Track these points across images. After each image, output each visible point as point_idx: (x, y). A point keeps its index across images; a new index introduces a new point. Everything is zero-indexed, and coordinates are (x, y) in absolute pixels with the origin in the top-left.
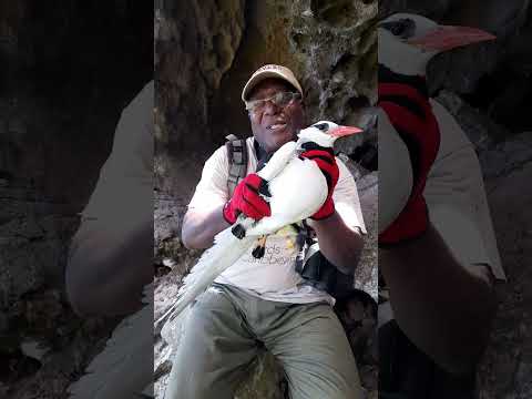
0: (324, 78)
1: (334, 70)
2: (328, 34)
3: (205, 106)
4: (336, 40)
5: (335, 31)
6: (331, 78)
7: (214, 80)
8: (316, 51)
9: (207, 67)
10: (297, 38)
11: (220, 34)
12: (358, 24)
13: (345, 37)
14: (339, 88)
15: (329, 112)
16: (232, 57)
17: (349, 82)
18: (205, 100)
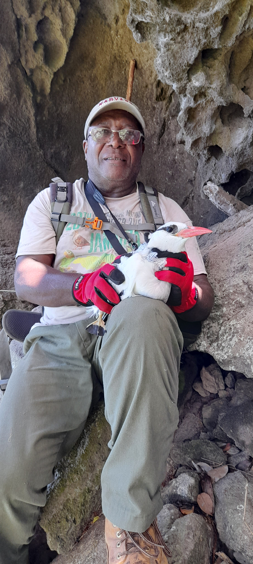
0: (179, 80)
1: (191, 69)
2: (179, 22)
3: (32, 118)
4: (190, 30)
5: (188, 17)
6: (189, 80)
7: (43, 82)
8: (167, 45)
9: (32, 66)
10: (140, 27)
11: (46, 18)
12: (216, 8)
13: (200, 25)
14: (201, 94)
15: (191, 125)
16: (65, 49)
17: (214, 86)
18: (32, 112)
